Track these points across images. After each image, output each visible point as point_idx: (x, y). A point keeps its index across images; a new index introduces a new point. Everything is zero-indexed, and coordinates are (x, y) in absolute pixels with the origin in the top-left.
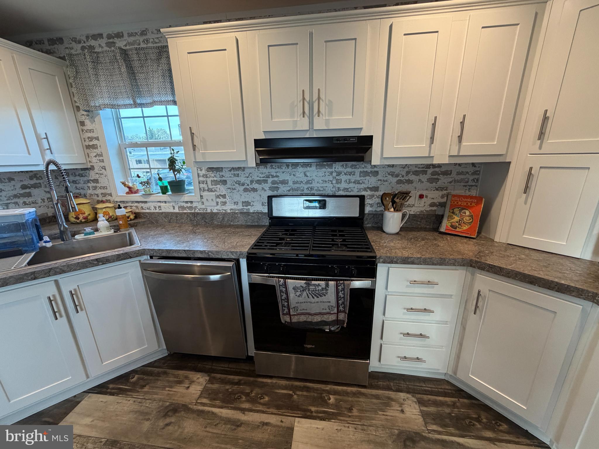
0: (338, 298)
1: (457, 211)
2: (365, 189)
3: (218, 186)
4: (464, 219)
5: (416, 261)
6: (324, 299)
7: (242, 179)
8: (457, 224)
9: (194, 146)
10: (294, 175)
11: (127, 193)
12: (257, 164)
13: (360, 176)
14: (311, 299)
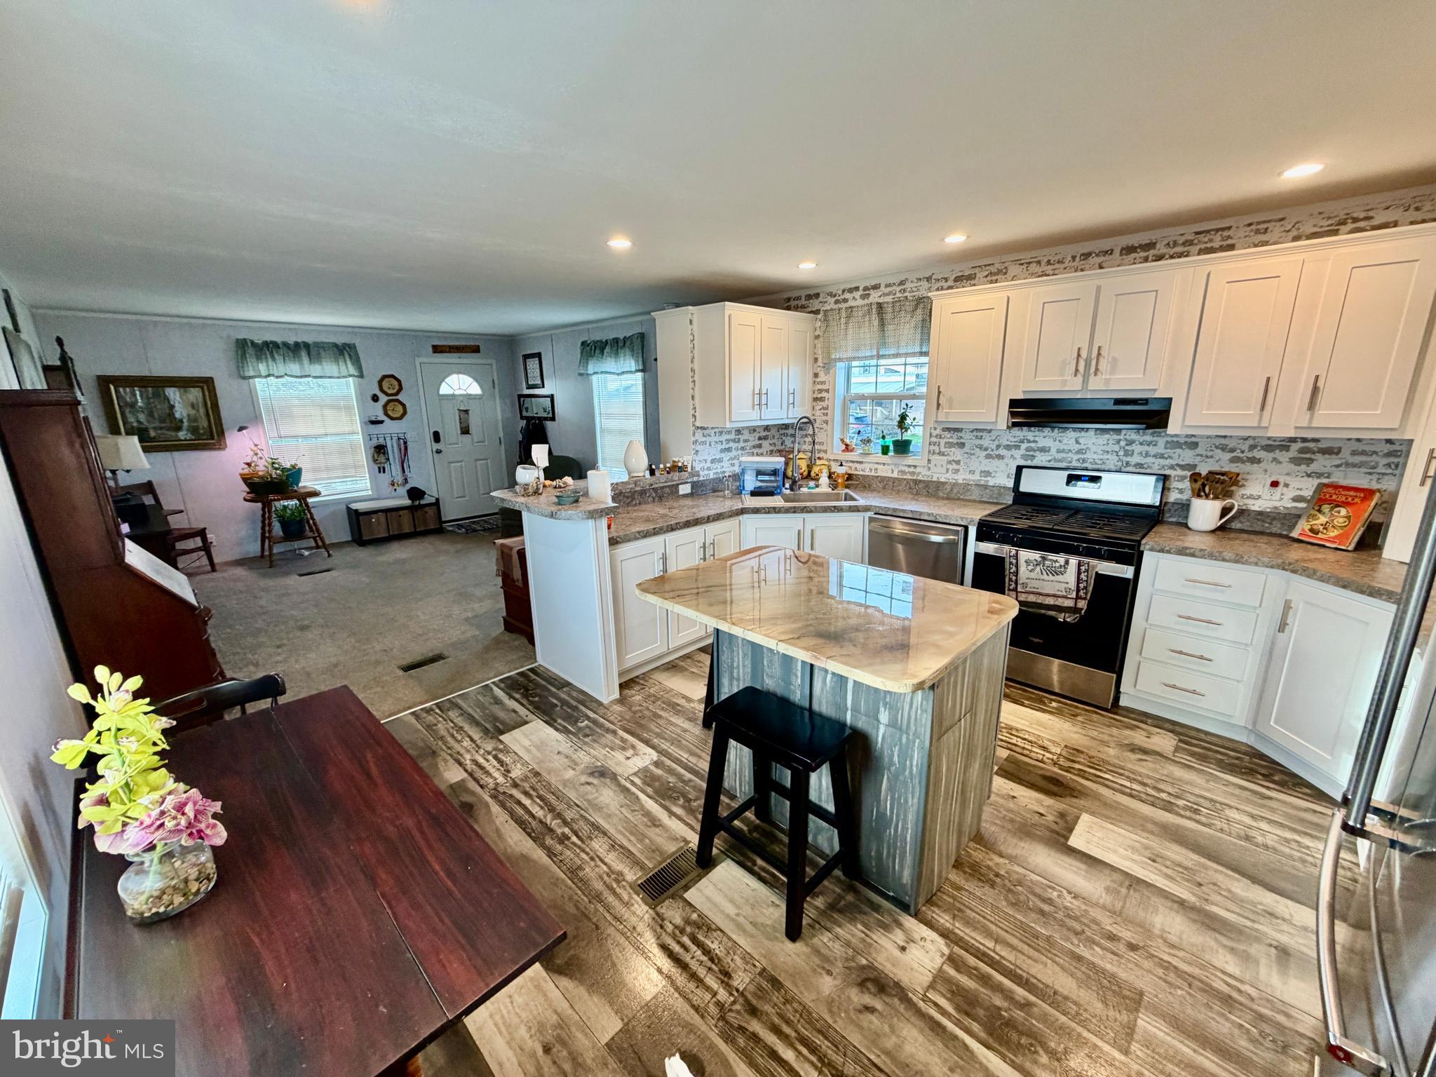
0: (1079, 580)
1: (1326, 508)
2: (1172, 467)
3: (953, 449)
4: (1335, 522)
5: (1197, 553)
6: (1060, 578)
7: (986, 442)
8: (1321, 528)
9: (938, 405)
10: (1060, 441)
11: (843, 451)
12: (1008, 427)
13: (1166, 448)
14: (1045, 577)
